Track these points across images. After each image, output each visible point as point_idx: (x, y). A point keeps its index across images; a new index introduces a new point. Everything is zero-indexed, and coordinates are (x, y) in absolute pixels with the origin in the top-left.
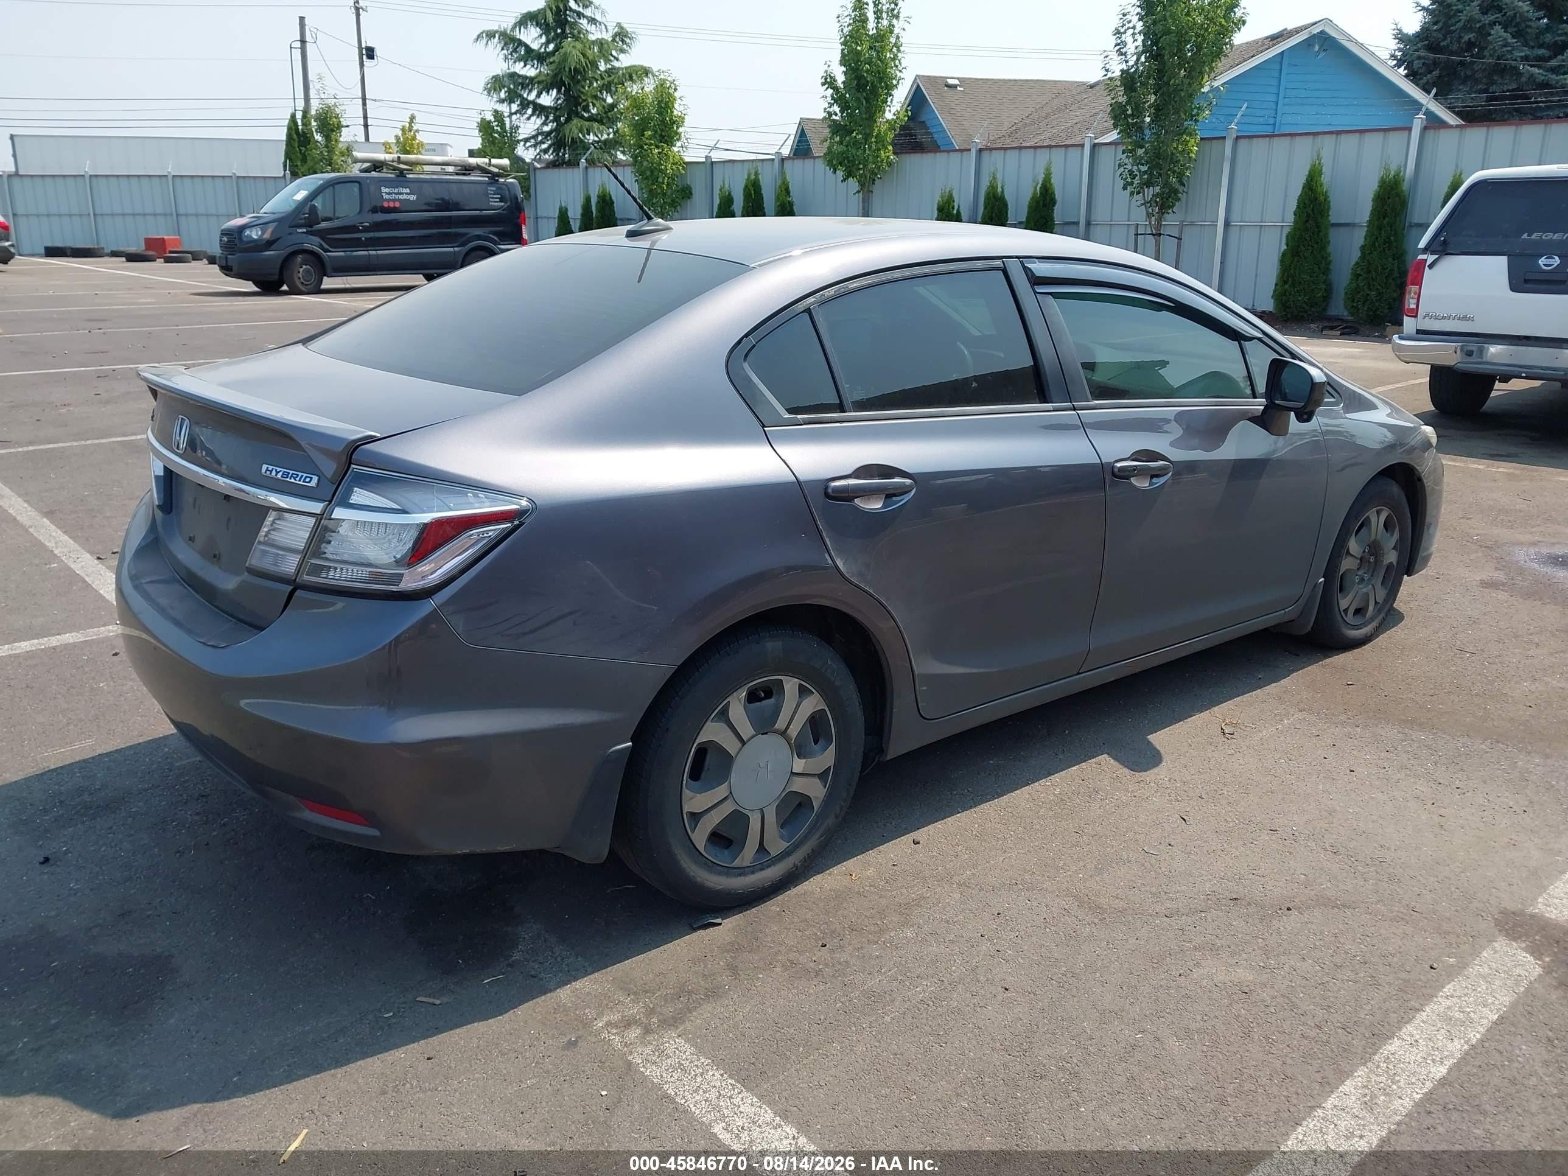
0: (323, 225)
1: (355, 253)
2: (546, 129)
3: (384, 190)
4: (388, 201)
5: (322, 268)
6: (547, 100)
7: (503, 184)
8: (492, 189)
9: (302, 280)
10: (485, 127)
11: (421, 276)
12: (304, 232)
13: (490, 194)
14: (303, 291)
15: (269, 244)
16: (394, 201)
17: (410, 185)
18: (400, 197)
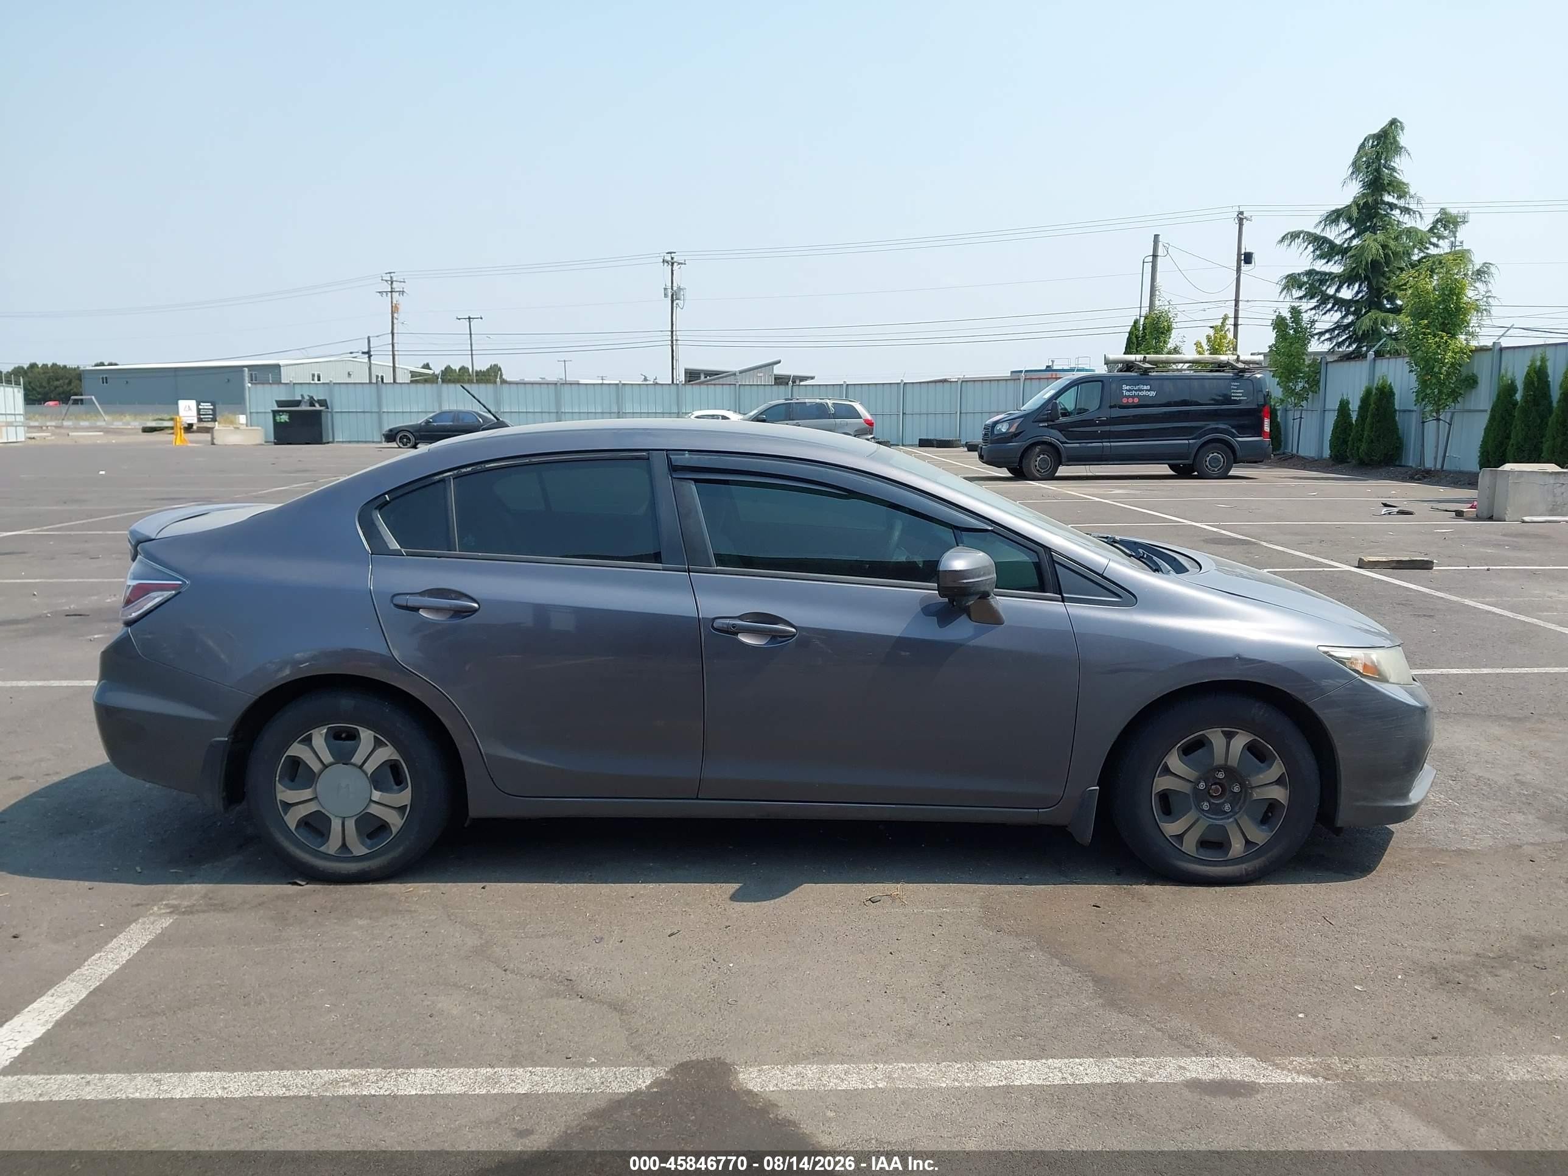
0: (1062, 419)
1: (1090, 445)
2: (1346, 321)
3: (1125, 387)
4: (1128, 397)
5: (1058, 457)
6: (1346, 293)
7: (1248, 379)
8: (1236, 384)
9: (1038, 468)
10: (1279, 324)
11: (1167, 465)
12: (1045, 426)
13: (1233, 389)
14: (1038, 477)
15: (1016, 435)
16: (1133, 397)
17: (1151, 382)
18: (1140, 393)
